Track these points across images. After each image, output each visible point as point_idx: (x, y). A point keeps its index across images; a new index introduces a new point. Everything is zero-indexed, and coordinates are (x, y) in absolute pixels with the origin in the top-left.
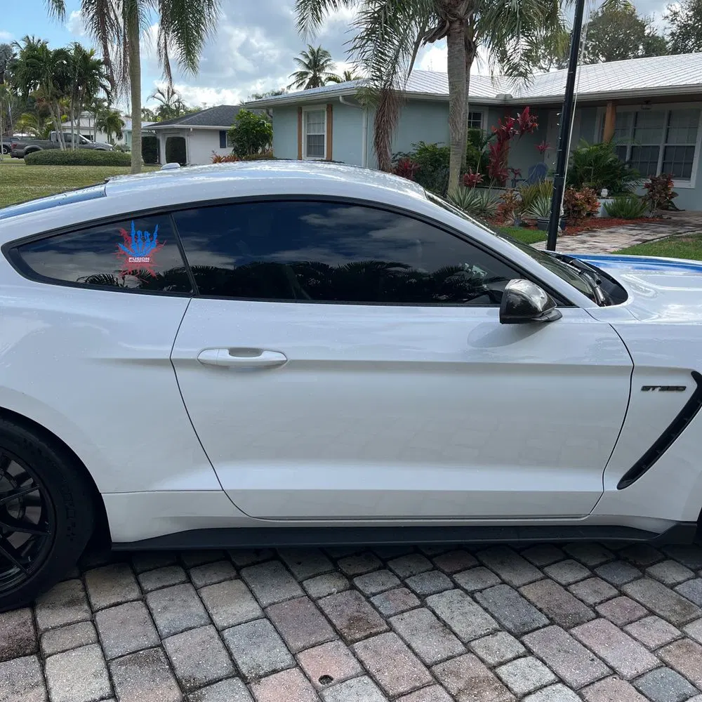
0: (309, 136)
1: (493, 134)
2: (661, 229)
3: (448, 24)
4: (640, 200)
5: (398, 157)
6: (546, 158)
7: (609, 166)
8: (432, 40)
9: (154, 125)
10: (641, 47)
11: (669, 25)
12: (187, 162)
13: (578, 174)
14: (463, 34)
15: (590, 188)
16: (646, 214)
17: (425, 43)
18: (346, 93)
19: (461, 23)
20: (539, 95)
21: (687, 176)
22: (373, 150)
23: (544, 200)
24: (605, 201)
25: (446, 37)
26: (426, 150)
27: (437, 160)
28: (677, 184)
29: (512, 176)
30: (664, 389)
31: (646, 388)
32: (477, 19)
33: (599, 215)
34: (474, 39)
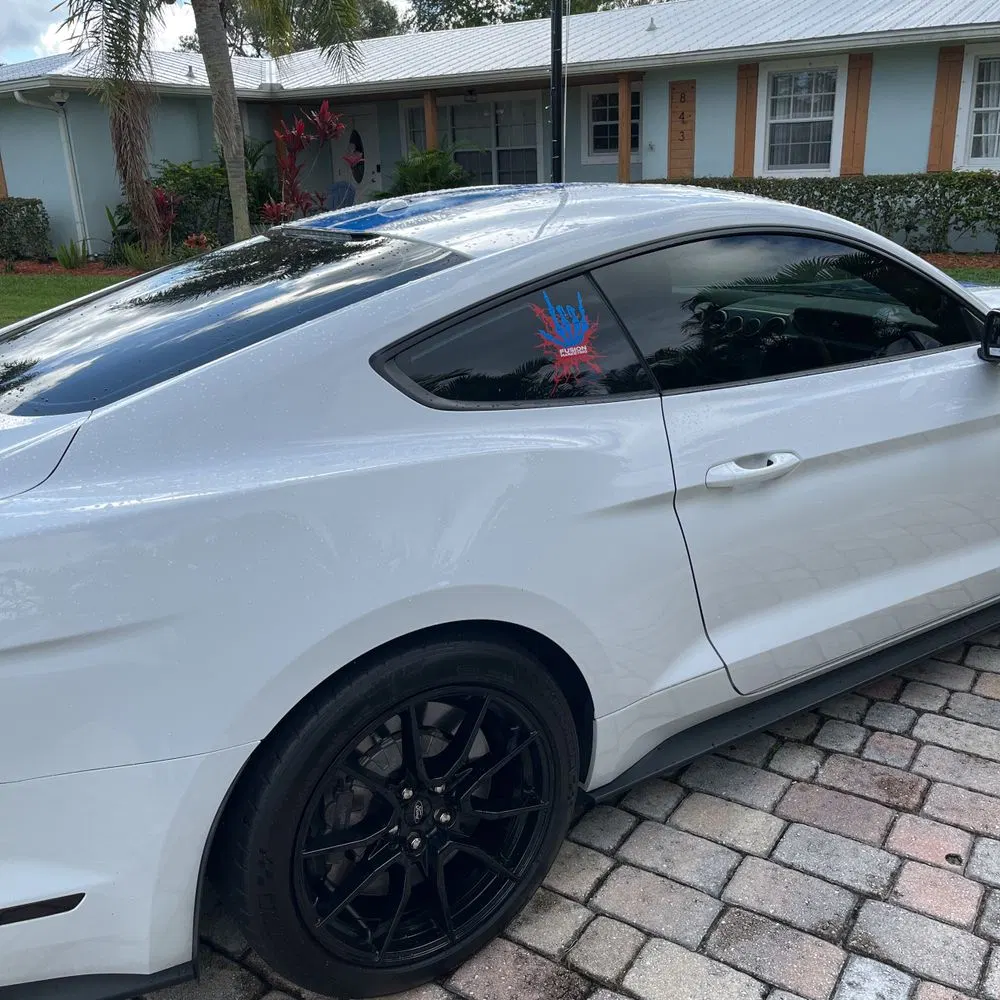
18: (25, 86)
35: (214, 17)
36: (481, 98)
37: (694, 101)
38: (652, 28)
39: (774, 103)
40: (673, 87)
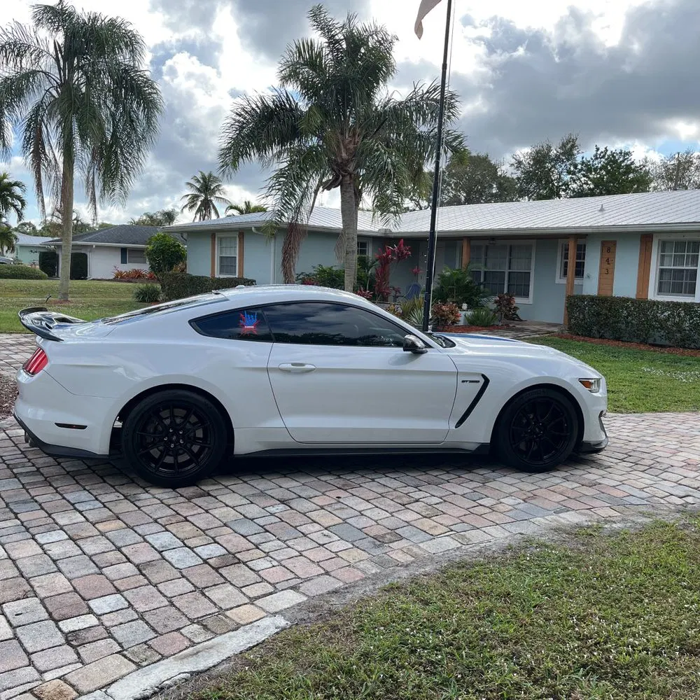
0: (221, 258)
1: (377, 260)
2: (507, 334)
3: (341, 178)
4: (491, 313)
5: (301, 277)
6: (419, 278)
7: (467, 286)
8: (329, 188)
9: (52, 241)
10: (495, 186)
11: (515, 171)
12: (89, 276)
13: (445, 292)
14: (352, 185)
15: (453, 302)
16: (496, 323)
17: (323, 191)
18: (257, 225)
19: (351, 177)
20: (412, 230)
21: (526, 295)
22: (281, 269)
23: (419, 311)
24: (464, 313)
25: (339, 187)
26: (324, 271)
27: (334, 280)
28: (518, 301)
29: (393, 293)
30: (471, 382)
31: (463, 381)
32: (361, 174)
33: (461, 323)
34: (360, 187)
35: (351, 197)
36: (499, 242)
37: (614, 252)
38: (602, 210)
39: (663, 257)
40: (603, 244)
